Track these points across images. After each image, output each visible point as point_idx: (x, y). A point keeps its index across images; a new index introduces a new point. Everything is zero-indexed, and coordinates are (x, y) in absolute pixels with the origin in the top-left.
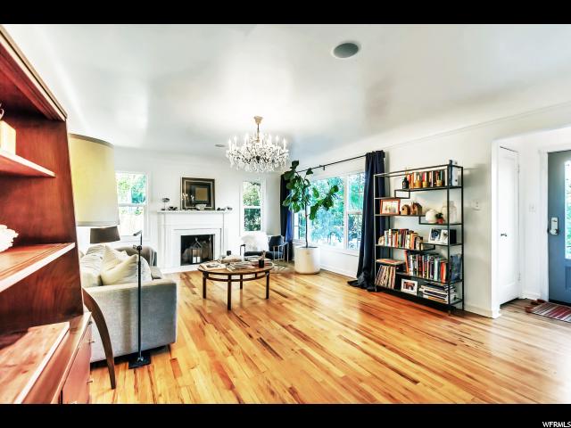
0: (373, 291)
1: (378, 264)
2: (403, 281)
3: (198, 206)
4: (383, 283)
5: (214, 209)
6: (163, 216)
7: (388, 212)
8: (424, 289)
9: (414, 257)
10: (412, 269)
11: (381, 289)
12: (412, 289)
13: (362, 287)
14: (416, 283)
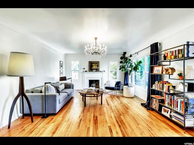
0: (149, 110)
1: (152, 97)
2: (163, 108)
3: (93, 71)
4: (154, 107)
5: (99, 71)
6: (83, 74)
7: (157, 72)
8: (173, 114)
9: (168, 97)
10: (167, 102)
11: (153, 110)
12: (167, 113)
13: (145, 107)
14: (170, 110)
